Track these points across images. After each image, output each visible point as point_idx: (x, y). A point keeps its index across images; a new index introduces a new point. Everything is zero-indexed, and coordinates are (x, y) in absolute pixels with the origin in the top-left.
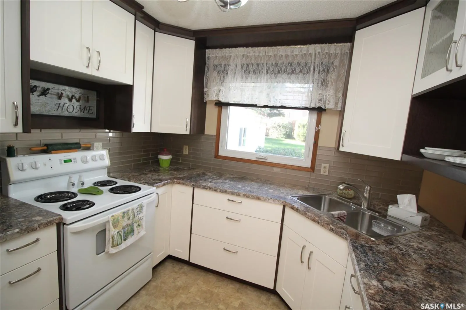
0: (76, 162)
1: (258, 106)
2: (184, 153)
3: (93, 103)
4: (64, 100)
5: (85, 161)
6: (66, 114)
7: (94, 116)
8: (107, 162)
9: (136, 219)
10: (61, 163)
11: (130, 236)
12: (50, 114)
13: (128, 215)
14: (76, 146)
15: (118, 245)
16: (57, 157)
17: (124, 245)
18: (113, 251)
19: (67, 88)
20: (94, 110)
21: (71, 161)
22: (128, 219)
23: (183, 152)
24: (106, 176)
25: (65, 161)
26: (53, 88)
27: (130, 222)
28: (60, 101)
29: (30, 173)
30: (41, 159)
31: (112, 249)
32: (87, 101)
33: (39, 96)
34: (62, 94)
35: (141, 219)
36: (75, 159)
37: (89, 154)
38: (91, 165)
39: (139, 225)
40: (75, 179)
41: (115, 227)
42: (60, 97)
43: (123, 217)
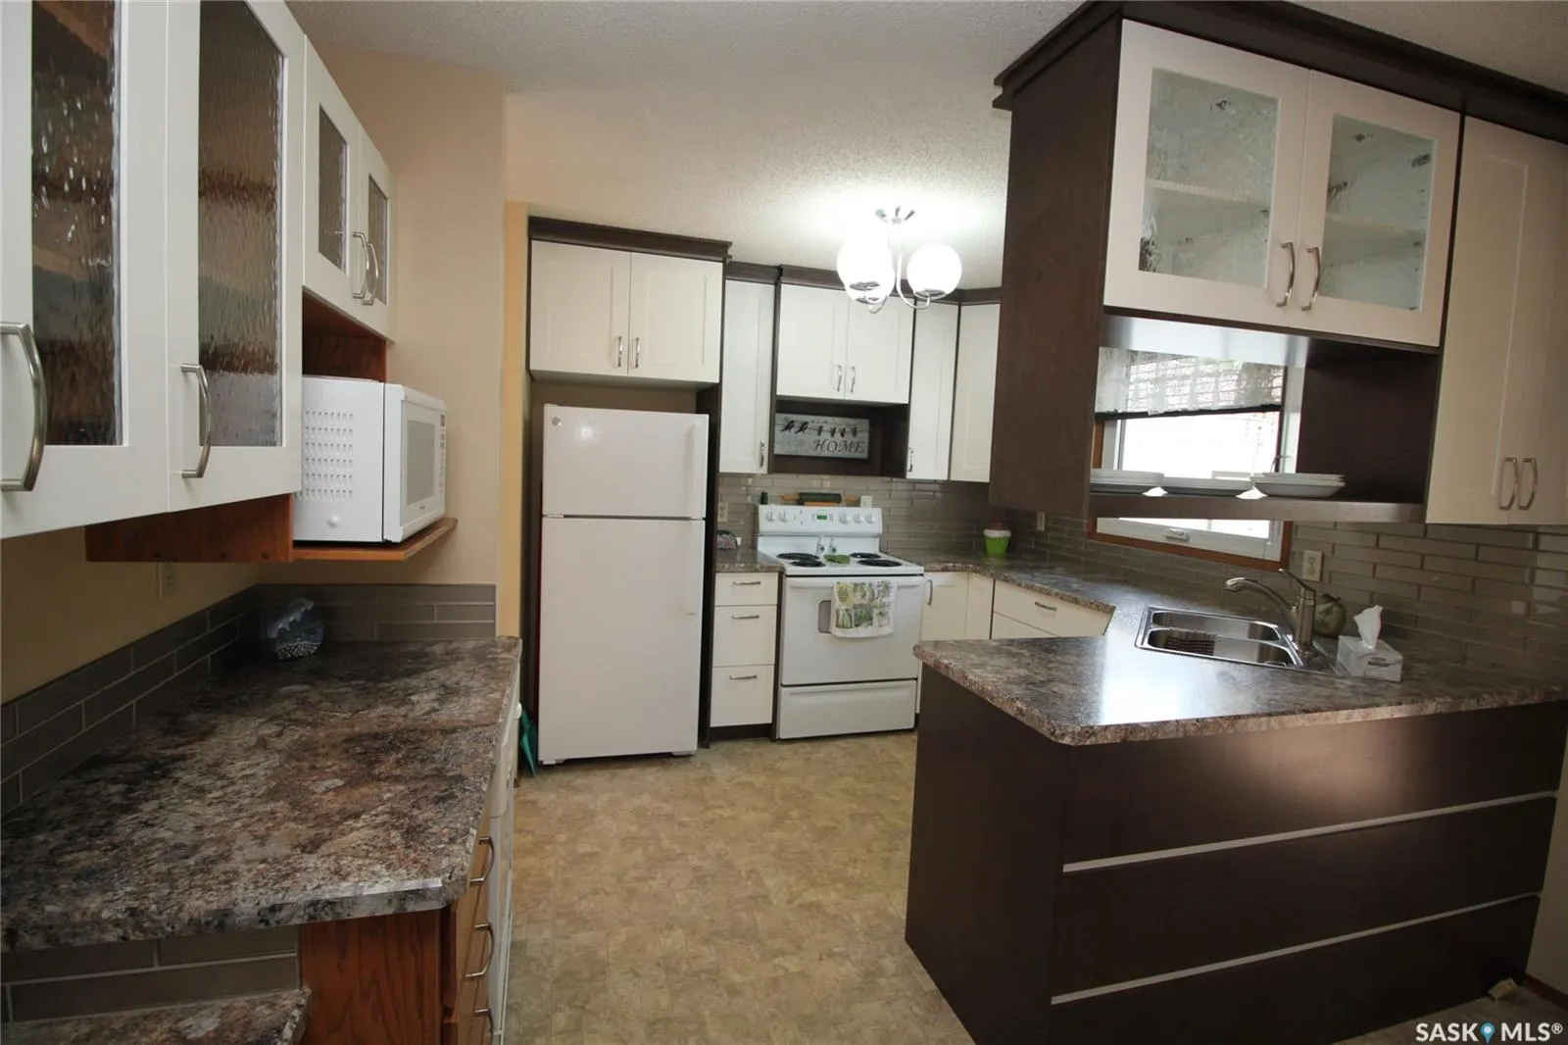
0: (832, 519)
1: (1149, 414)
2: (1038, 528)
3: (864, 437)
4: (826, 435)
5: (843, 521)
6: (826, 454)
7: (865, 455)
8: (877, 527)
9: (878, 602)
10: (813, 519)
11: (865, 624)
12: (808, 454)
13: (862, 590)
14: (833, 499)
15: (843, 627)
16: (810, 511)
17: (853, 633)
18: (838, 632)
19: (829, 419)
20: (865, 447)
21: (825, 518)
22: (863, 596)
23: (1036, 526)
24: (877, 549)
25: (819, 517)
26: (813, 422)
27: (865, 601)
28: (820, 438)
29: (777, 526)
30: (793, 511)
31: (836, 629)
32: (854, 433)
33: (796, 432)
34: (821, 427)
35: (883, 605)
36: (831, 516)
37: (851, 512)
38: (852, 528)
39: (881, 614)
40: (826, 543)
41: (843, 599)
42: (820, 430)
43: (855, 590)
